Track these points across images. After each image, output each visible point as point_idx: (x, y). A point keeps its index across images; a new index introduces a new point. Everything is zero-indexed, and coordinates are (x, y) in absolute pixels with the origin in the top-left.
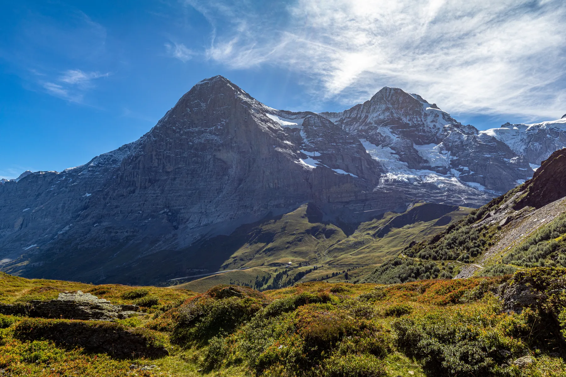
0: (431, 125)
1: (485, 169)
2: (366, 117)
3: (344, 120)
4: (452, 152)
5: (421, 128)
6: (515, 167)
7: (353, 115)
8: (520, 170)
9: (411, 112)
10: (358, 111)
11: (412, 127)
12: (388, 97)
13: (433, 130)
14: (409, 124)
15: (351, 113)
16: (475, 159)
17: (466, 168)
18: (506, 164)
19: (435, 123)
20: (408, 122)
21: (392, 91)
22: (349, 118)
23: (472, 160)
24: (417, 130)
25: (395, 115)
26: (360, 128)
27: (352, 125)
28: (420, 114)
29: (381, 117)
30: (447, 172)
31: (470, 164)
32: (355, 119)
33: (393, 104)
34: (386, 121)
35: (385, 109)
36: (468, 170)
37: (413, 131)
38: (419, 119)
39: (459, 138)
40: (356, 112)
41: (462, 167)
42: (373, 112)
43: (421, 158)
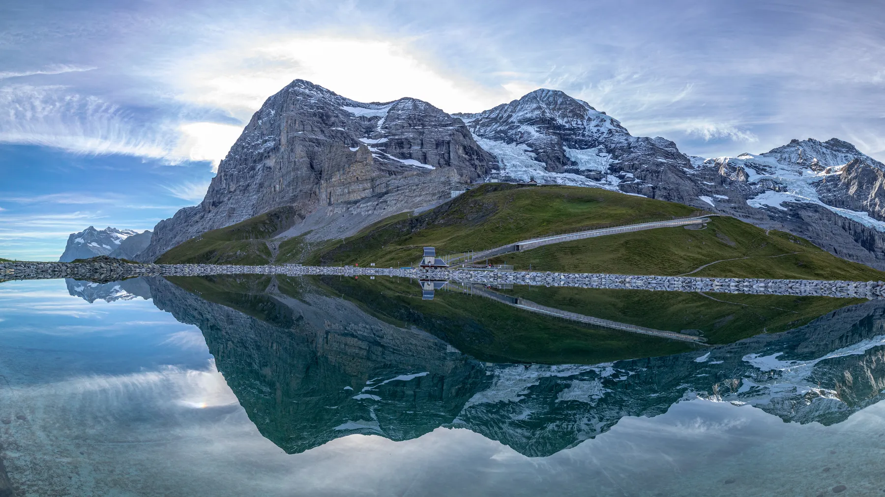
0: (595, 130)
1: (657, 177)
2: (510, 116)
3: (481, 120)
4: (614, 155)
5: (581, 132)
6: (698, 180)
7: (493, 116)
8: (704, 185)
9: (570, 115)
10: (501, 110)
11: (569, 129)
12: (544, 98)
13: (595, 135)
14: (564, 126)
15: (491, 113)
16: (643, 164)
17: (631, 175)
18: (687, 174)
19: (599, 128)
20: (564, 124)
21: (550, 93)
22: (487, 118)
23: (641, 164)
24: (575, 134)
25: (548, 114)
26: (499, 129)
27: (489, 126)
28: (582, 117)
29: (529, 116)
30: (601, 178)
31: (636, 169)
32: (495, 120)
33: (548, 104)
34: (534, 119)
35: (536, 108)
36: (633, 177)
37: (570, 135)
38: (579, 122)
39: (626, 140)
40: (498, 112)
41: (624, 174)
42: (520, 110)
43: (568, 159)
